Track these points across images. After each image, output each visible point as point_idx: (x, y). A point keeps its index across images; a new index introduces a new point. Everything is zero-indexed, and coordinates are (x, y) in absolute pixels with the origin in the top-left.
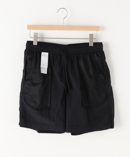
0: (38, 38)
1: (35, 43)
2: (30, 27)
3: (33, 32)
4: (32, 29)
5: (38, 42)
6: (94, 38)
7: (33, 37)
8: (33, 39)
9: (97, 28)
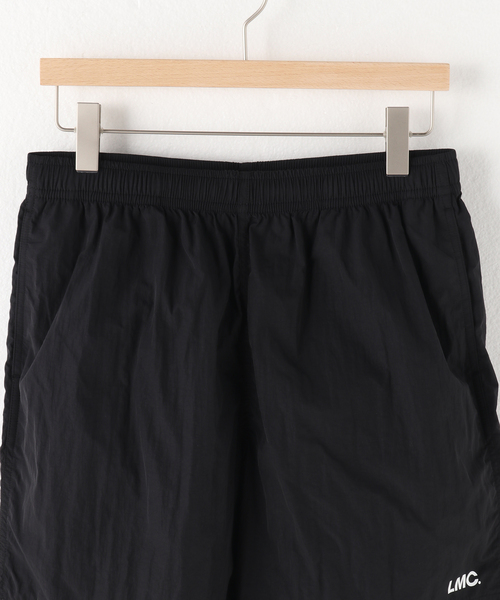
0: (101, 131)
1: (87, 163)
2: (56, 72)
3: (72, 97)
4: (67, 82)
5: (103, 157)
6: (412, 129)
7: (74, 124)
8: (74, 136)
9: (435, 75)
